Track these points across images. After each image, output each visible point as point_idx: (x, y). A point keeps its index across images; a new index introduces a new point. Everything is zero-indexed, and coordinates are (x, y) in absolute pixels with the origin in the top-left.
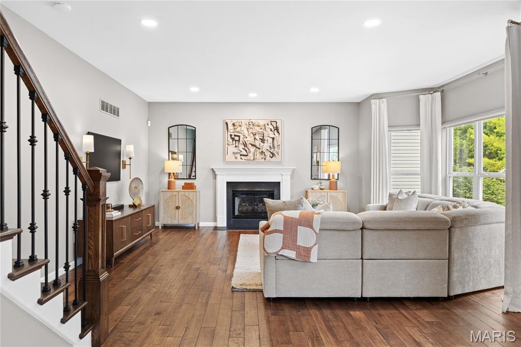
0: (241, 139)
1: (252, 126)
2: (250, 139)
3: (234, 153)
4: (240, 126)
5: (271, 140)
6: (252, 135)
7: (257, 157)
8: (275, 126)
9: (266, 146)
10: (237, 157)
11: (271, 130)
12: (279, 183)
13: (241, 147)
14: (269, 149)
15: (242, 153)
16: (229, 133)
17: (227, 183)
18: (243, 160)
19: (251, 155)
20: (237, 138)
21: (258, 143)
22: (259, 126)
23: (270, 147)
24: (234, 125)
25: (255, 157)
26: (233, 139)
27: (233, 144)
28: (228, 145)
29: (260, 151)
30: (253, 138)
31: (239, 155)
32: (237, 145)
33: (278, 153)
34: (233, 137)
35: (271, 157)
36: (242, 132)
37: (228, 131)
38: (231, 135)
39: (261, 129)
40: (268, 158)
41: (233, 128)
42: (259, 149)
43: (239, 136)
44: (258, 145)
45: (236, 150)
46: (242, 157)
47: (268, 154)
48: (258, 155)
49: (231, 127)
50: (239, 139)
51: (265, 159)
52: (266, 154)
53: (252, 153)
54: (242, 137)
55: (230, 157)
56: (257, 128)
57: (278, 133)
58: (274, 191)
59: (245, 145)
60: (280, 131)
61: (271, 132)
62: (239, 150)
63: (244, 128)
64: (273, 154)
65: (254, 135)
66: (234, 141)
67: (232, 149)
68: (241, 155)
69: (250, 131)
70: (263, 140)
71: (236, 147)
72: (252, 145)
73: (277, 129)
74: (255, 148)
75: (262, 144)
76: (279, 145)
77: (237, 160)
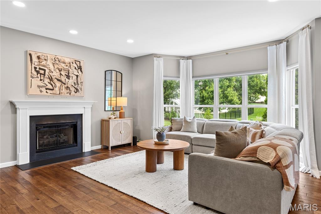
0: (47, 73)
1: (57, 62)
2: (56, 74)
3: (39, 87)
4: (45, 60)
5: (76, 77)
6: (58, 71)
7: (62, 92)
8: (79, 65)
9: (71, 82)
10: (42, 90)
11: (75, 68)
12: (82, 115)
13: (47, 81)
14: (74, 85)
15: (47, 87)
16: (33, 66)
17: (31, 117)
18: (49, 94)
19: (57, 89)
20: (42, 72)
21: (63, 79)
22: (64, 63)
23: (75, 83)
24: (39, 57)
25: (61, 91)
26: (38, 72)
27: (38, 77)
28: (32, 77)
29: (66, 86)
30: (59, 73)
31: (44, 88)
32: (42, 78)
33: (81, 89)
34: (38, 69)
35: (76, 92)
36: (48, 66)
37: (31, 63)
38: (35, 68)
39: (67, 66)
40: (73, 93)
41: (37, 60)
42: (65, 84)
43: (45, 70)
44: (63, 80)
45: (41, 84)
46: (48, 91)
47: (73, 89)
48: (63, 90)
49: (35, 59)
50: (45, 73)
51: (70, 94)
52: (71, 89)
53: (57, 88)
54: (47, 71)
55: (34, 90)
56: (63, 65)
57: (81, 71)
58: (77, 122)
59: (51, 79)
60: (83, 70)
61: (75, 70)
62: (45, 84)
63: (50, 63)
64: (77, 89)
65: (59, 71)
66: (39, 74)
67: (36, 82)
68: (46, 89)
69: (56, 66)
70: (68, 77)
71: (41, 80)
72: (58, 80)
73: (80, 68)
74: (61, 83)
75: (67, 80)
76: (82, 82)
77: (42, 93)
